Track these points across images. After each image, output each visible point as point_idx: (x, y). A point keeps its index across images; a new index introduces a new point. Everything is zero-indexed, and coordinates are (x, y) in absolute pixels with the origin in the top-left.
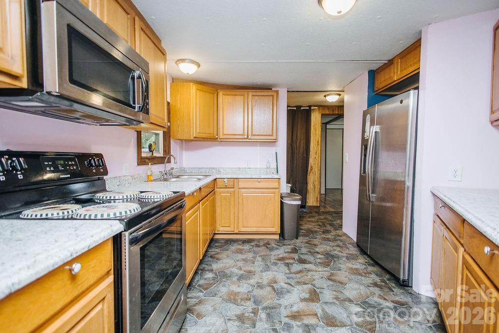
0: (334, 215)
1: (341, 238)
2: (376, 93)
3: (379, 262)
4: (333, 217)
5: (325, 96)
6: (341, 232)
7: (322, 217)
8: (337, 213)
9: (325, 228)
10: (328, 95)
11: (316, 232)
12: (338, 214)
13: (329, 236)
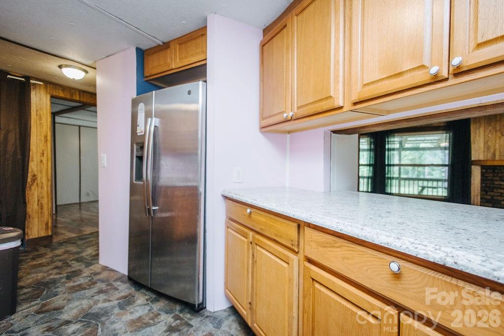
0: (80, 242)
1: (102, 276)
2: (146, 79)
3: (162, 291)
4: (78, 246)
5: (60, 67)
6: (99, 266)
7: (59, 251)
8: (82, 239)
9: (69, 270)
10: (67, 66)
11: (54, 282)
12: (85, 239)
13: (81, 280)
